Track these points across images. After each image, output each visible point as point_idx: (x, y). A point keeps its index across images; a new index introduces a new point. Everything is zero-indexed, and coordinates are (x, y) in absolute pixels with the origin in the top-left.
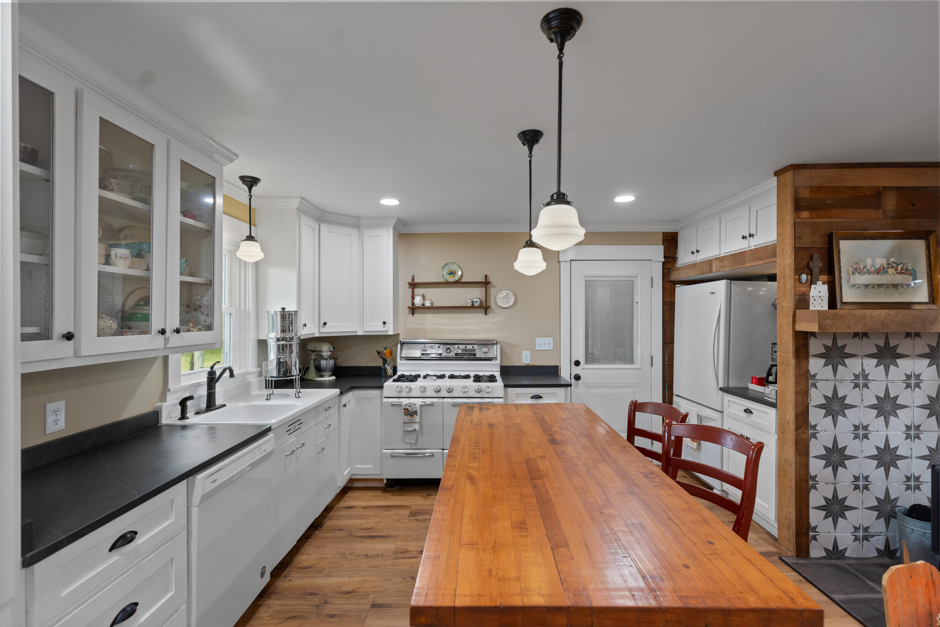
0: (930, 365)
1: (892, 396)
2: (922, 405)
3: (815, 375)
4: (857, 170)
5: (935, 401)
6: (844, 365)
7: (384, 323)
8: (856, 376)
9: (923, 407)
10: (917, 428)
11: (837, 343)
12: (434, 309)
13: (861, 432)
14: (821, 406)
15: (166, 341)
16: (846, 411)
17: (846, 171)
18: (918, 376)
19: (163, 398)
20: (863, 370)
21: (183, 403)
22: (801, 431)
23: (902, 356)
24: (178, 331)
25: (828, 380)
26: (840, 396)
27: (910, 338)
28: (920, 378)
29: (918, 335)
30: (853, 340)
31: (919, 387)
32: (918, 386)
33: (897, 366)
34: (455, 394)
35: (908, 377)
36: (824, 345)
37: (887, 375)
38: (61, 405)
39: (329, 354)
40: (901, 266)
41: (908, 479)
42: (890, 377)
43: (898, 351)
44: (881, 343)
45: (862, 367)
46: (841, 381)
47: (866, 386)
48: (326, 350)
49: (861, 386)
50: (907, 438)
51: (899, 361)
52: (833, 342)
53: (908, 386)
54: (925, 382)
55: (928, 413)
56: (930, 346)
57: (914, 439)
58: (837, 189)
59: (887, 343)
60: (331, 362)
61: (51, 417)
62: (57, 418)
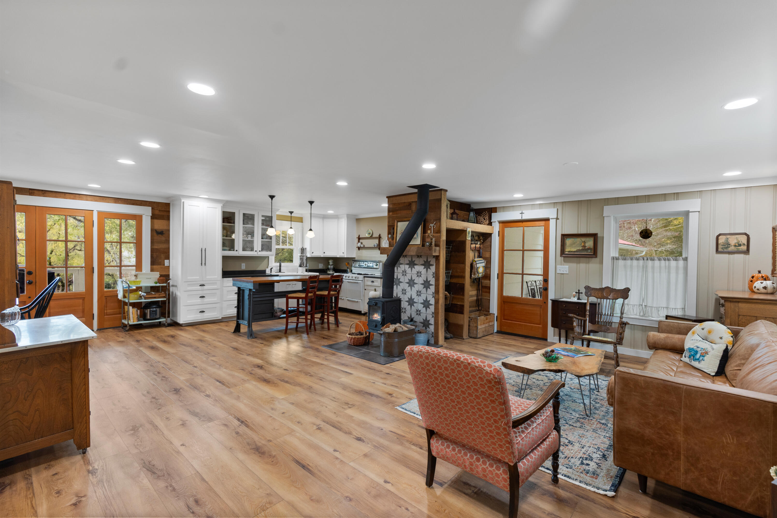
0: (424, 268)
1: (413, 279)
2: (422, 284)
4: (405, 196)
5: (425, 282)
7: (343, 253)
8: (403, 271)
10: (420, 292)
12: (364, 248)
13: (404, 292)
15: (258, 253)
16: (400, 284)
17: (402, 197)
18: (421, 272)
19: (268, 268)
20: (405, 269)
21: (271, 269)
23: (416, 265)
24: (260, 251)
26: (400, 279)
27: (418, 258)
29: (421, 256)
31: (421, 277)
32: (420, 276)
33: (414, 268)
34: (350, 278)
35: (418, 272)
37: (411, 271)
38: (244, 264)
39: (332, 264)
41: (417, 311)
42: (412, 273)
43: (415, 263)
44: (410, 259)
47: (406, 275)
48: (331, 262)
49: (404, 275)
50: (417, 295)
53: (418, 276)
54: (423, 275)
55: (423, 287)
56: (424, 261)
57: (419, 296)
58: (399, 204)
59: (412, 259)
60: (332, 267)
61: (242, 266)
62: (243, 267)
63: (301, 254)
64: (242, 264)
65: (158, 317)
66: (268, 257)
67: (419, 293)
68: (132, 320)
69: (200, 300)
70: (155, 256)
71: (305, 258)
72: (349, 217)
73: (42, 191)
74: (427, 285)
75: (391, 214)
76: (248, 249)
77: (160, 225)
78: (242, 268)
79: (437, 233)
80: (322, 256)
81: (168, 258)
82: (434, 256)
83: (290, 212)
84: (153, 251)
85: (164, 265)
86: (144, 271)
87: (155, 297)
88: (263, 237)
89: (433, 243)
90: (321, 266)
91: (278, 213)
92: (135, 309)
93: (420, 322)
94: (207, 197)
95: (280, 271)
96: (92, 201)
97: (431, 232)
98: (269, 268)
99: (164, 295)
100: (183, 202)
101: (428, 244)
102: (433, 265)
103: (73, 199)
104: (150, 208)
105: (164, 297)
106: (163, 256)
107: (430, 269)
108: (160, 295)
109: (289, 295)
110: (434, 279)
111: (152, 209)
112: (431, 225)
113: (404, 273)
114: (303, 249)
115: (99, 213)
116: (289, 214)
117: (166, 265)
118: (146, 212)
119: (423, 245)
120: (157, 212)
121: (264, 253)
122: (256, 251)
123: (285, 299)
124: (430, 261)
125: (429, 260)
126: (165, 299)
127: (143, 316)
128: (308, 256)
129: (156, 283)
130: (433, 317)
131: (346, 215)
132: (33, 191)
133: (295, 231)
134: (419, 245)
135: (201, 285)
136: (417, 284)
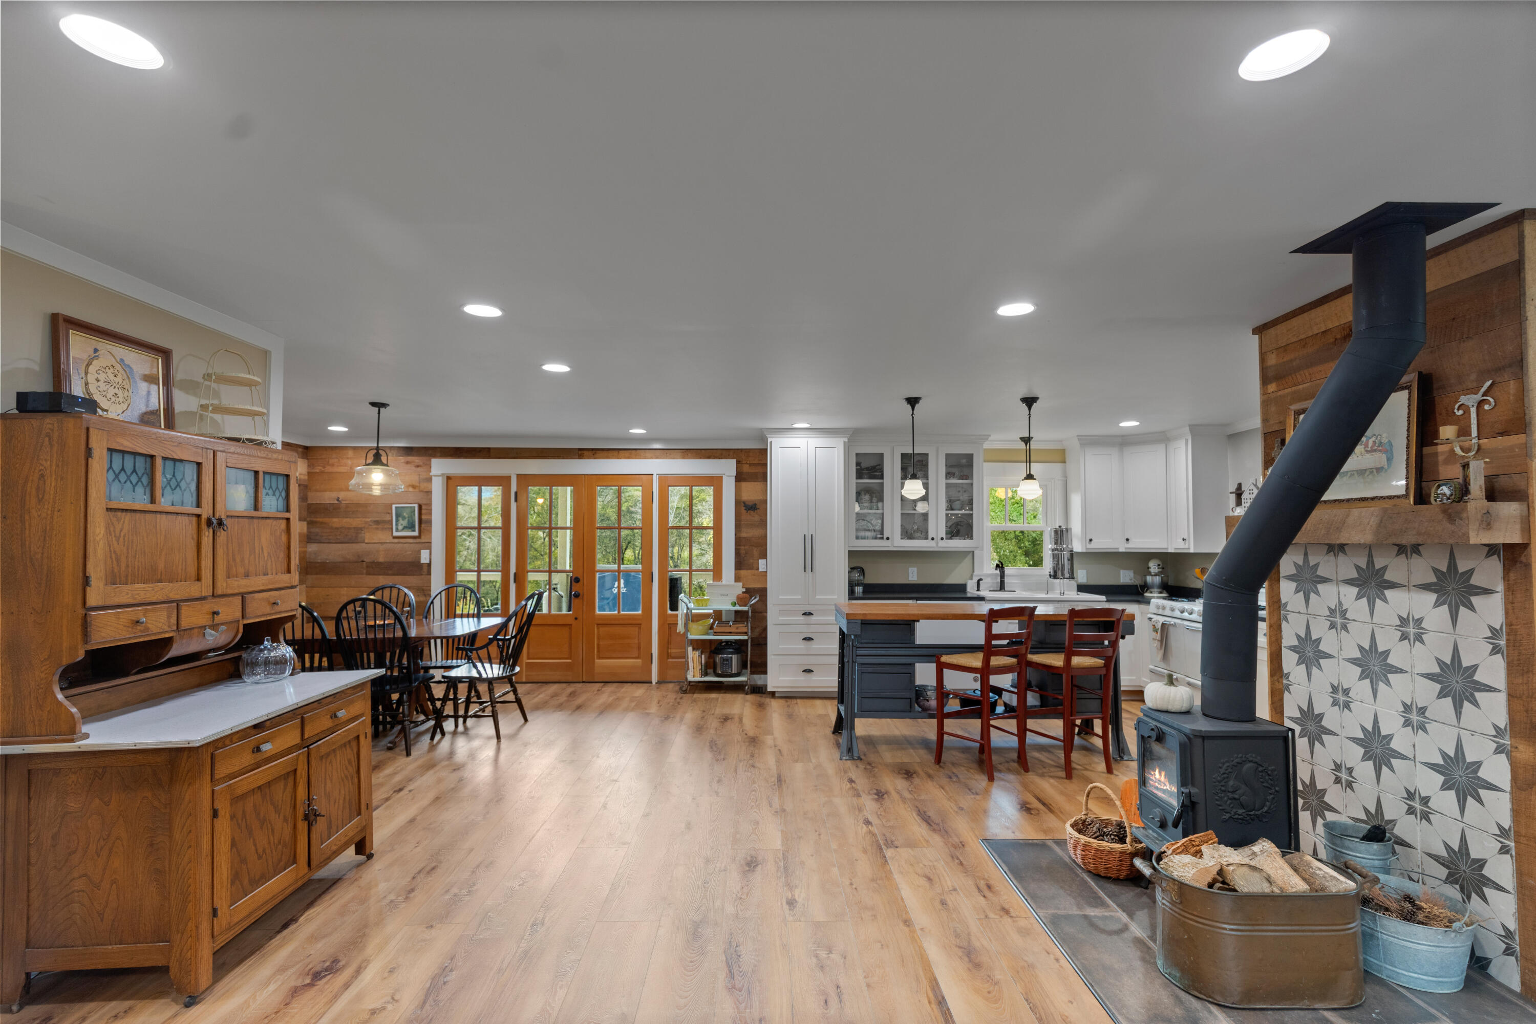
0: (1437, 604)
1: (1381, 649)
2: (1428, 674)
3: (1286, 604)
4: (1325, 307)
5: (1449, 670)
6: (1317, 593)
7: (1184, 540)
8: (1332, 612)
9: (1429, 676)
10: (1422, 711)
11: (1308, 562)
13: (1341, 698)
14: (1293, 649)
15: (937, 543)
16: (1321, 661)
18: (1419, 622)
19: (971, 579)
20: (1340, 603)
21: (979, 581)
22: (1275, 678)
23: (1392, 585)
24: (942, 539)
25: (1299, 613)
26: (1314, 638)
27: (1404, 555)
28: (1423, 625)
29: (1416, 549)
30: (1326, 558)
31: (1422, 642)
32: (1419, 638)
33: (1385, 600)
35: (1404, 621)
36: (1295, 563)
37: (1372, 613)
38: (915, 569)
39: (1157, 570)
40: (1373, 439)
41: (1411, 795)
42: (1376, 619)
43: (1387, 576)
44: (1363, 563)
45: (1339, 598)
46: (1315, 616)
47: (1345, 627)
48: (1153, 566)
49: (1339, 627)
50: (1406, 725)
51: (1388, 593)
52: (1304, 558)
53: (1405, 637)
54: (1432, 633)
55: (1438, 691)
56: (1436, 571)
57: (1417, 729)
58: (1303, 343)
59: (1371, 562)
60: (1157, 580)
61: (910, 574)
62: (913, 575)
63: (1056, 543)
64: (911, 569)
65: (734, 671)
66: (973, 552)
67: (1414, 717)
68: (692, 674)
69: (802, 646)
70: (743, 552)
71: (1066, 554)
72: (1199, 432)
73: (593, 449)
74: (1457, 682)
75: (1272, 387)
76: (919, 534)
77: (750, 492)
78: (910, 578)
79: (1502, 434)
80: (1122, 550)
81: (764, 555)
82: (1492, 550)
83: (1023, 439)
84: (739, 542)
85: (758, 569)
86: (724, 581)
87: (731, 633)
88: (954, 506)
89: (1477, 486)
90: (1126, 577)
91: (987, 445)
92: (697, 653)
93: (1430, 855)
94: (806, 425)
95: (1002, 587)
96: (652, 458)
97: (1464, 432)
98: (975, 580)
99: (745, 630)
100: (771, 442)
101: (1445, 490)
102: (1489, 592)
103: (629, 458)
104: (734, 461)
105: (746, 633)
106: (756, 552)
107: (1471, 608)
108: (737, 628)
109: (944, 659)
110: (1499, 662)
111: (738, 462)
112: (1463, 399)
113: (1339, 621)
114: (1062, 531)
115: (662, 477)
116: (1022, 445)
117: (761, 570)
118: (727, 469)
119: (1421, 498)
120: (746, 468)
121: (958, 544)
122: (933, 539)
123: (933, 666)
124: (1471, 572)
125: (1462, 567)
126: (746, 637)
127: (709, 667)
128: (1075, 550)
129: (734, 604)
130: (1504, 850)
131: (1188, 428)
132: (583, 452)
133: (1041, 486)
134: (1398, 497)
135: (805, 614)
136: (1401, 671)
